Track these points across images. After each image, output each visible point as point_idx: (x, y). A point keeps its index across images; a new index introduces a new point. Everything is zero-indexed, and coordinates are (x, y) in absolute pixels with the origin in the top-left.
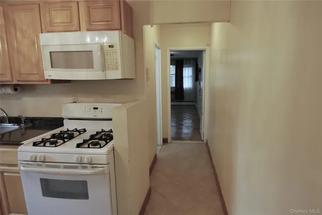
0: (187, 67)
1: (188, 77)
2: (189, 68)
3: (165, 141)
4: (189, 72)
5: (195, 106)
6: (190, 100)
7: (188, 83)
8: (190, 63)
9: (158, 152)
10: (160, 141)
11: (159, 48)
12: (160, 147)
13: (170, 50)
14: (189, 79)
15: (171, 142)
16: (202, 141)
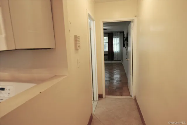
0: (116, 37)
1: (117, 44)
2: (117, 38)
3: (100, 96)
4: (117, 41)
5: (121, 63)
6: (119, 60)
7: (116, 48)
8: (117, 35)
9: (93, 112)
10: (96, 97)
11: (93, 20)
12: (96, 102)
13: (103, 22)
14: (117, 46)
15: (105, 97)
16: (131, 97)
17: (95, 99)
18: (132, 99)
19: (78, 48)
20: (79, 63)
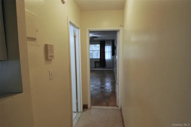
0: (108, 45)
1: (108, 52)
3: (85, 107)
4: (109, 49)
5: (113, 71)
6: (110, 67)
7: (108, 56)
8: (109, 43)
11: (78, 28)
13: (89, 30)
14: (109, 53)
15: (90, 108)
16: (117, 107)
17: (79, 110)
18: (118, 109)
19: (49, 58)
20: (52, 74)
